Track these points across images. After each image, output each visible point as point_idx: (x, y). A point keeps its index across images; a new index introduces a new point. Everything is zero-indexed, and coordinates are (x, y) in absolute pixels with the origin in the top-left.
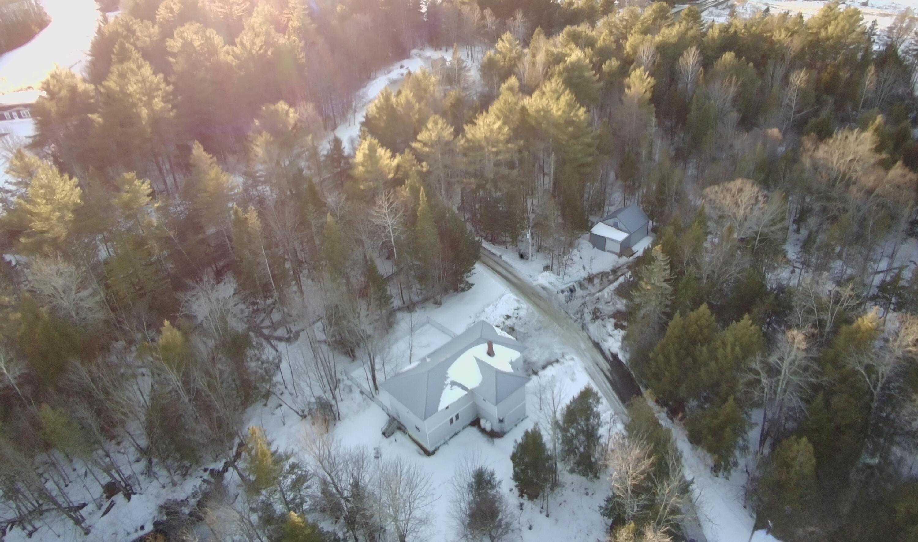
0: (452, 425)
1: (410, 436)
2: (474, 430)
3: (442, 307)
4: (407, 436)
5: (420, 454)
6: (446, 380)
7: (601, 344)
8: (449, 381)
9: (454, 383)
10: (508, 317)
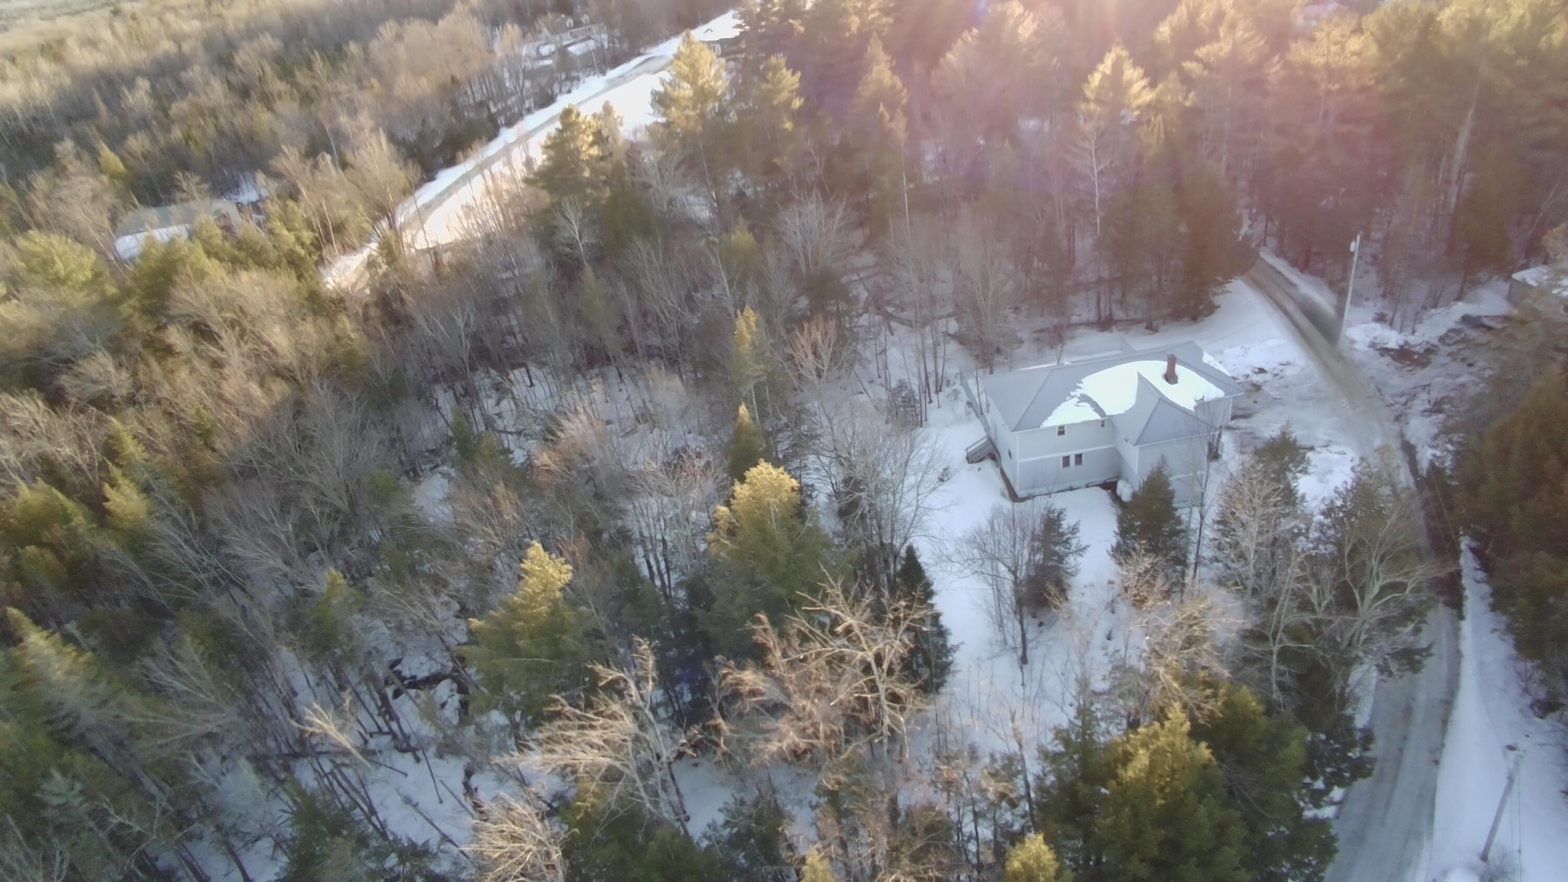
0: (1067, 469)
1: (1002, 470)
2: (1104, 494)
3: (1157, 335)
4: (998, 470)
5: (1003, 495)
6: (1074, 390)
7: (1419, 449)
8: (1078, 392)
9: (1085, 398)
10: (1262, 371)
